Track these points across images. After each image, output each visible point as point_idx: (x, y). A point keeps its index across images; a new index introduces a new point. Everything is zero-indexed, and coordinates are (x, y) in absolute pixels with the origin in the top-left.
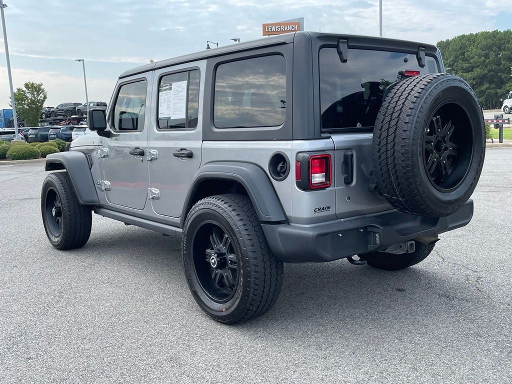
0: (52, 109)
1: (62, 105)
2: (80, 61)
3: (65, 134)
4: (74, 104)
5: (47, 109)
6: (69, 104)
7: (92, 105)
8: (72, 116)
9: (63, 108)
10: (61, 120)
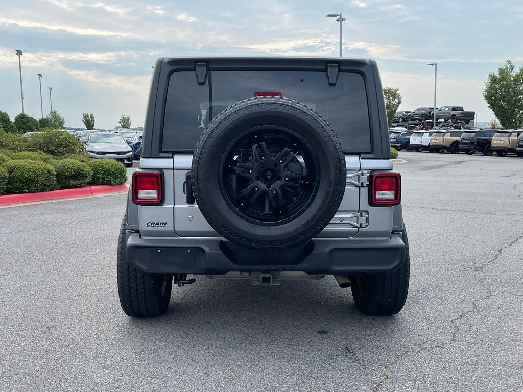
0: (409, 114)
1: (419, 110)
2: (432, 65)
3: (405, 139)
4: (430, 108)
5: (405, 113)
6: (426, 109)
7: (447, 109)
8: (427, 121)
9: (420, 112)
10: (416, 124)
